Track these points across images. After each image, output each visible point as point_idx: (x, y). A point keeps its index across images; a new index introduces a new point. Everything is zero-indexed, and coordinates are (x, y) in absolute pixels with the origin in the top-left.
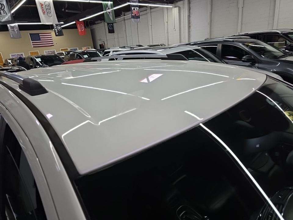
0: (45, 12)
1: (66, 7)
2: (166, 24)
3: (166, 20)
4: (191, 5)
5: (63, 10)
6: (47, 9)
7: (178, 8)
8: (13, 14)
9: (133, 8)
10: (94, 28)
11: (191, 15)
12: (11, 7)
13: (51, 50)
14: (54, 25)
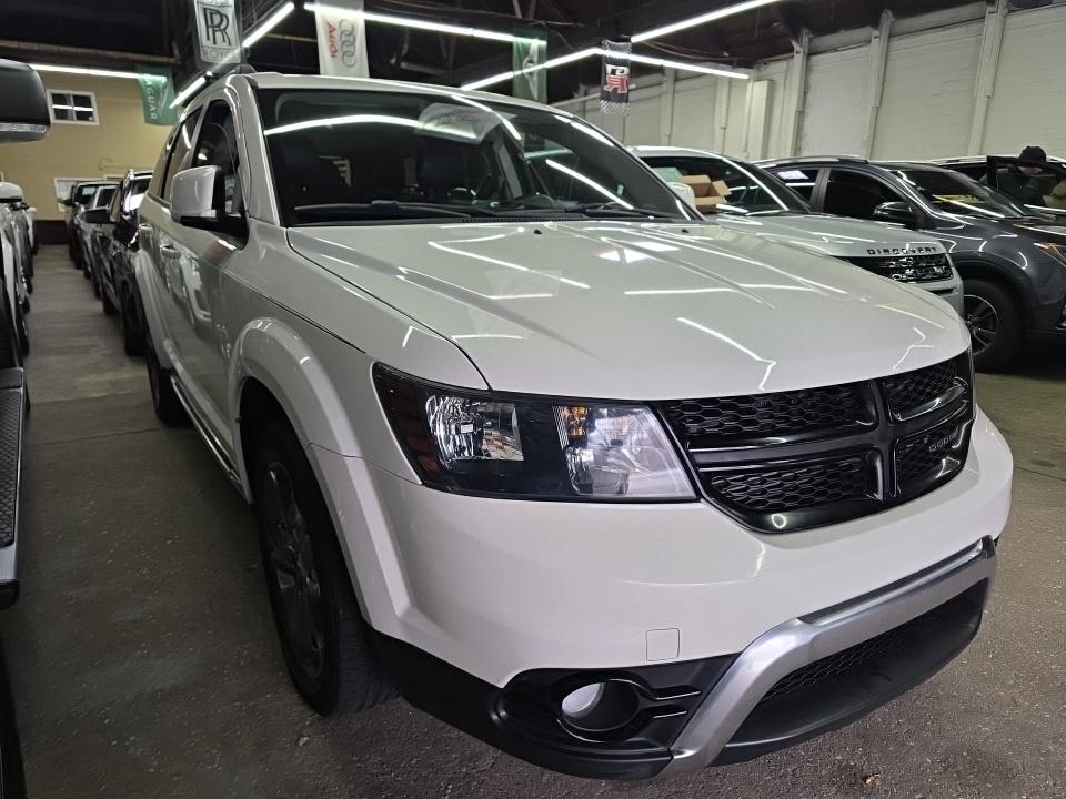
0: (336, 51)
1: (405, 51)
2: (719, 133)
3: (719, 121)
4: (813, 78)
5: (393, 61)
6: (343, 43)
7: (766, 83)
8: (246, 50)
9: (609, 68)
11: (807, 111)
12: (246, 27)
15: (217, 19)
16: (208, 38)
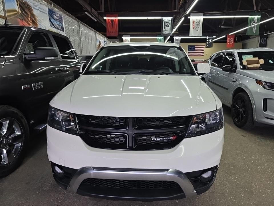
0: (194, 27)
5: (219, 26)
6: (196, 25)
10: (247, 42)
13: (200, 59)
14: (207, 39)
15: (167, 24)
16: (165, 28)
